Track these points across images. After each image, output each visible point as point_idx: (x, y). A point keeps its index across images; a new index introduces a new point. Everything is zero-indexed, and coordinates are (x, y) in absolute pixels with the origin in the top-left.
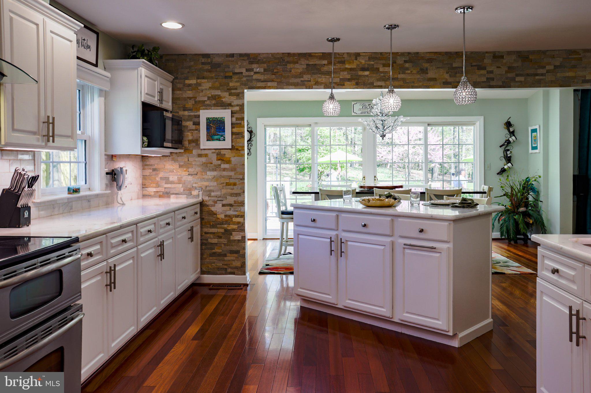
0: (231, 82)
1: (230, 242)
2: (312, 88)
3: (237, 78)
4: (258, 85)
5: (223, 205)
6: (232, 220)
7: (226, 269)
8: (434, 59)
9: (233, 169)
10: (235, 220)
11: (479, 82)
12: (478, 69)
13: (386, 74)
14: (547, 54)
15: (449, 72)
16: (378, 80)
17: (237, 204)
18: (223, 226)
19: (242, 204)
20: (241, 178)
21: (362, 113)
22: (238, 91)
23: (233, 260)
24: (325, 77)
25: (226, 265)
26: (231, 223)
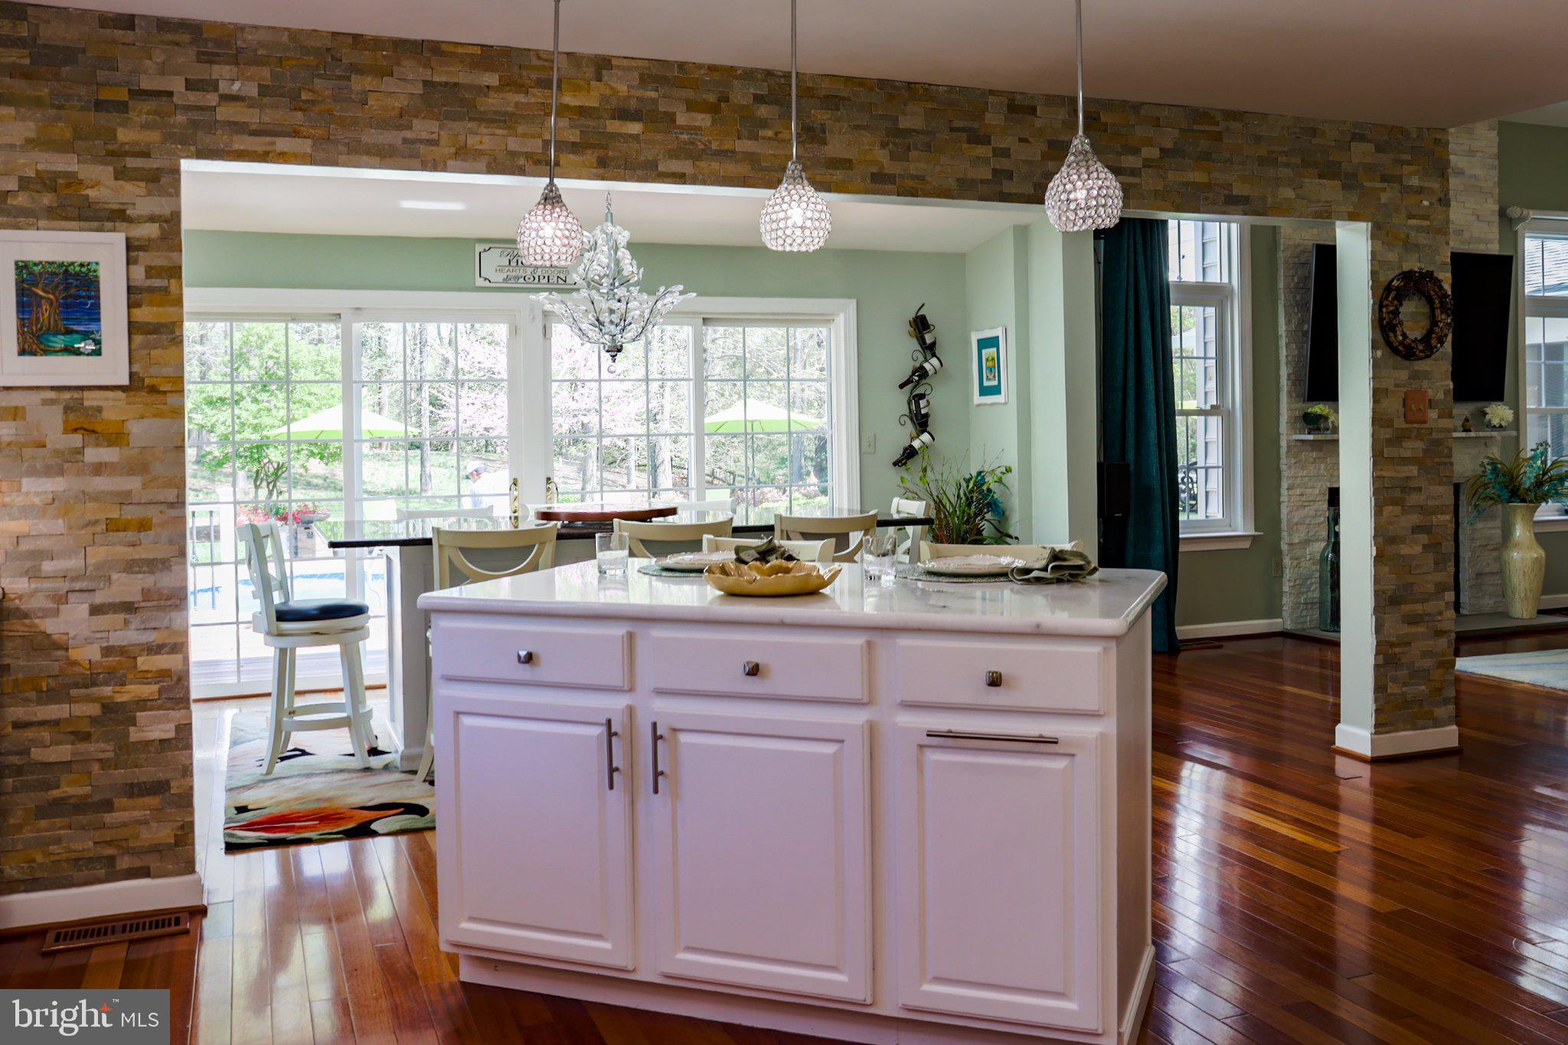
0: (123, 125)
1: (128, 752)
2: (444, 169)
3: (148, 113)
4: (236, 147)
5: (96, 610)
6: (135, 666)
7: (111, 859)
8: (843, 98)
9: (137, 467)
10: (145, 662)
11: (973, 181)
12: (969, 142)
13: (697, 134)
14: (1143, 112)
15: (888, 144)
16: (674, 154)
17: (155, 603)
18: (94, 690)
19: (177, 599)
20: (172, 498)
21: (505, 280)
22: (153, 163)
23: (146, 822)
24: (490, 131)
25: (109, 843)
26: (130, 676)
